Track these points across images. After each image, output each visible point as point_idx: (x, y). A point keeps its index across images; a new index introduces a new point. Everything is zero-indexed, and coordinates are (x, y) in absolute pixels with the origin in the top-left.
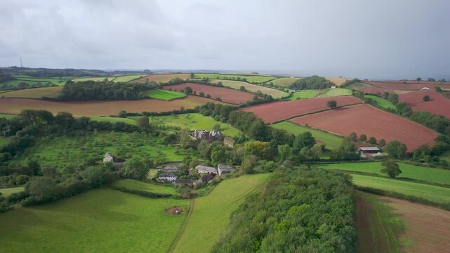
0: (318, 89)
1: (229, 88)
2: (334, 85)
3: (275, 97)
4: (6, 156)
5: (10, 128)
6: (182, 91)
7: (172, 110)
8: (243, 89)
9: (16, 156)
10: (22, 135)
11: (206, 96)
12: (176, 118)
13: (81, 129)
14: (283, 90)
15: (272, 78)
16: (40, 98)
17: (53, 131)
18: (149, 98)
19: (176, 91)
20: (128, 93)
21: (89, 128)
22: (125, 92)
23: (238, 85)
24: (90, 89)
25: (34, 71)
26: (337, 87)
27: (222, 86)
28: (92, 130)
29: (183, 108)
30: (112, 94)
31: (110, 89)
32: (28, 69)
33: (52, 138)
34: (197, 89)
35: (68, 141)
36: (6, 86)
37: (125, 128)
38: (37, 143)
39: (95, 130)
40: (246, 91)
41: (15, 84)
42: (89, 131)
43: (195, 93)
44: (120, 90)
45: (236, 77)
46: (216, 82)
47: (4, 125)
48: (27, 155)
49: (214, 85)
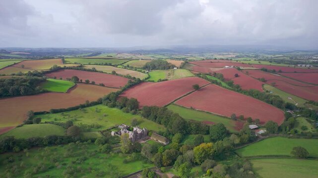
0: (164, 69)
1: (102, 72)
2: (175, 67)
3: (141, 79)
6: (69, 80)
7: (79, 105)
8: (114, 73)
11: (91, 82)
12: (85, 112)
14: (141, 71)
15: (126, 61)
18: (48, 92)
19: (61, 79)
20: (25, 89)
21: (17, 149)
22: (22, 88)
23: (108, 69)
26: (178, 68)
27: (96, 71)
28: (22, 150)
29: (88, 102)
30: (6, 91)
39: (25, 150)
40: (117, 75)
42: (16, 152)
43: (81, 80)
44: (16, 87)
46: (91, 69)
49: (89, 70)
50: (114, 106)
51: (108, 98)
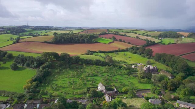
0: (174, 38)
1: (130, 37)
2: (183, 36)
3: (156, 42)
4: (37, 84)
5: (37, 63)
6: (110, 39)
7: (114, 50)
8: (137, 37)
9: (43, 84)
10: (44, 68)
11: (122, 41)
12: (118, 54)
13: (75, 63)
14: (156, 38)
15: (146, 32)
16: (43, 41)
17: (61, 65)
18: (98, 42)
19: (106, 38)
20: (87, 40)
21: (80, 63)
22: (86, 39)
23: (134, 36)
24: (68, 37)
25: (33, 27)
26: (185, 37)
27: (126, 36)
28: (82, 64)
29: (120, 49)
30: (78, 40)
31: (77, 37)
32: (30, 26)
33: (61, 70)
34: (118, 37)
35: (71, 72)
36: (23, 34)
37: (101, 63)
38: (53, 74)
39: (84, 64)
41: (27, 33)
42: (80, 65)
43: (117, 39)
44: (83, 38)
45: (132, 31)
46: (123, 34)
47: (32, 61)
48: (49, 83)
50: (135, 53)
51: (132, 48)
